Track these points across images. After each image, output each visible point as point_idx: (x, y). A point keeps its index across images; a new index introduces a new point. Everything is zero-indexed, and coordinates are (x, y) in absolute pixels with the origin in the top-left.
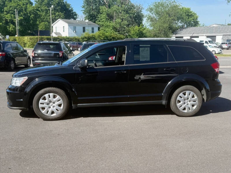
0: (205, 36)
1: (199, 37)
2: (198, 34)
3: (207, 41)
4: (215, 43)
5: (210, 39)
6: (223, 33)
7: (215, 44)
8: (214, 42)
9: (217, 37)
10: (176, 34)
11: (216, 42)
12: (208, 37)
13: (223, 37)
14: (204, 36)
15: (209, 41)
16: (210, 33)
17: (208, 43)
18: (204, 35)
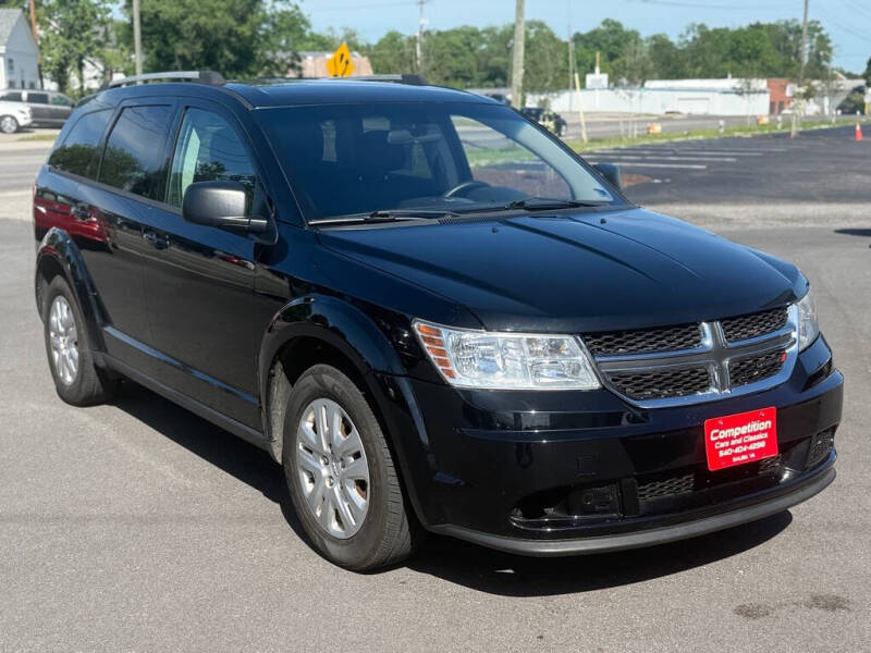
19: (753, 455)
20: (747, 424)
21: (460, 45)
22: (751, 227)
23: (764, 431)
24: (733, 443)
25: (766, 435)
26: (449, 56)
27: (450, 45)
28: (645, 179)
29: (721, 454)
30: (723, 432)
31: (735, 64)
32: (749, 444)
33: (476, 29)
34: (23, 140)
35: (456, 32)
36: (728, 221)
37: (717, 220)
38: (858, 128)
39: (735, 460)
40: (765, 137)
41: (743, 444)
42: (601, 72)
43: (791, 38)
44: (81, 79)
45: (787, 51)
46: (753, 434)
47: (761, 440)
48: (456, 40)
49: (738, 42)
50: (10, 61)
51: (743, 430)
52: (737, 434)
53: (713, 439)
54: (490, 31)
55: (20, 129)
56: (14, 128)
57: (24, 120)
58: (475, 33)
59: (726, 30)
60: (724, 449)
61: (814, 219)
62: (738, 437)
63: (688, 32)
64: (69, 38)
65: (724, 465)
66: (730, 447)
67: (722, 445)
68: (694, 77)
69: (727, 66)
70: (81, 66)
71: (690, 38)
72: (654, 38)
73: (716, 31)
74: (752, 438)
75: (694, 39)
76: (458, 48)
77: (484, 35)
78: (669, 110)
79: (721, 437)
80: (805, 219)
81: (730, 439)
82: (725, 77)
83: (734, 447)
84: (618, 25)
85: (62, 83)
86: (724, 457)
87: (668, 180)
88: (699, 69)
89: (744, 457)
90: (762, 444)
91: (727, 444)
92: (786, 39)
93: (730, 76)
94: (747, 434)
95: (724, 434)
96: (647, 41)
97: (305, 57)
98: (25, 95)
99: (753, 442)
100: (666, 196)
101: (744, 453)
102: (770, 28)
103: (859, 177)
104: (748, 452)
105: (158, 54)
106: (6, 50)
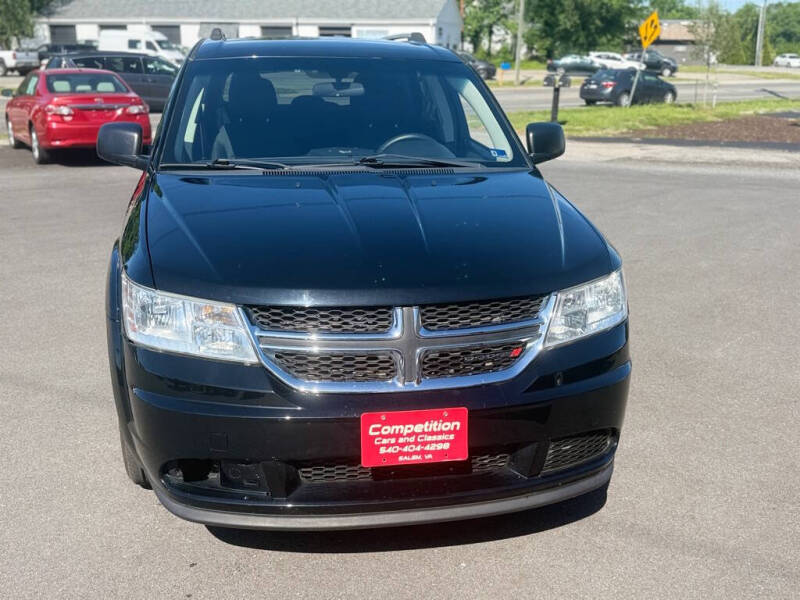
0: (147, 23)
1: (129, 27)
2: (123, 16)
3: (152, 40)
4: (179, 49)
5: (159, 36)
6: (199, 16)
7: (177, 52)
8: (174, 46)
9: (184, 29)
10: (50, 14)
11: (181, 47)
12: (156, 27)
13: (201, 30)
14: (141, 23)
15: (160, 43)
16: (160, 15)
17: (154, 49)
18: (144, 20)
19: (430, 456)
20: (423, 423)
23: (449, 432)
24: (401, 440)
25: (452, 437)
29: (383, 450)
30: (388, 427)
32: (425, 444)
39: (401, 458)
41: (416, 443)
44: (490, 41)
46: (432, 433)
47: (443, 442)
50: (440, 29)
51: (418, 428)
52: (406, 432)
53: (371, 433)
60: (388, 446)
62: (409, 435)
64: (485, 11)
65: (384, 463)
66: (397, 444)
67: (385, 441)
70: (491, 33)
74: (429, 438)
79: (383, 432)
81: (398, 436)
83: (403, 445)
85: (475, 46)
86: (386, 454)
89: (415, 457)
90: (446, 446)
91: (393, 441)
94: (424, 433)
95: (389, 429)
99: (431, 442)
101: (416, 453)
104: (423, 453)
105: (546, 23)
106: (438, 21)
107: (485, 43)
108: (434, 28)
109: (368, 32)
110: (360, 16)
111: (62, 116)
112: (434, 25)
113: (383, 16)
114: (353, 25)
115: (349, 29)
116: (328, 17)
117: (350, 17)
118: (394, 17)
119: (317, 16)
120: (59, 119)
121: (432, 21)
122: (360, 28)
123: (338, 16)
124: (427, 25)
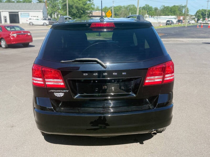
21: (118, 9)
22: (187, 42)
26: (116, 11)
27: (117, 9)
28: (164, 34)
31: (171, 13)
33: (121, 6)
34: (48, 27)
35: (117, 7)
36: (183, 41)
37: (180, 41)
38: (198, 26)
40: (181, 27)
42: (147, 15)
43: (181, 8)
45: (180, 11)
48: (118, 8)
49: (171, 9)
54: (124, 6)
55: (47, 25)
56: (46, 25)
57: (48, 23)
58: (121, 7)
59: (169, 7)
61: (197, 41)
63: (161, 7)
64: (53, 8)
68: (163, 15)
69: (169, 13)
71: (162, 8)
72: (155, 8)
73: (167, 7)
75: (163, 8)
76: (118, 10)
77: (123, 7)
78: (159, 22)
80: (195, 41)
82: (169, 15)
84: (148, 5)
85: (51, 17)
87: (168, 34)
88: (164, 14)
92: (180, 8)
93: (170, 15)
96: (154, 8)
97: (93, 12)
98: (47, 19)
100: (169, 37)
102: (177, 6)
103: (201, 34)
106: (43, 11)
107: (53, 16)
108: (42, 13)
109: (23, 13)
110: (21, 9)
111: (14, 36)
112: (42, 12)
113: (27, 9)
114: (19, 11)
115: (18, 12)
116: (11, 9)
117: (18, 10)
118: (30, 10)
119: (8, 9)
120: (13, 37)
121: (41, 11)
122: (21, 12)
123: (14, 9)
124: (40, 11)
